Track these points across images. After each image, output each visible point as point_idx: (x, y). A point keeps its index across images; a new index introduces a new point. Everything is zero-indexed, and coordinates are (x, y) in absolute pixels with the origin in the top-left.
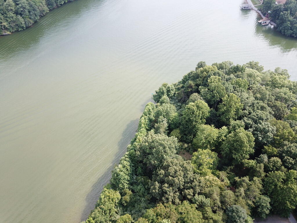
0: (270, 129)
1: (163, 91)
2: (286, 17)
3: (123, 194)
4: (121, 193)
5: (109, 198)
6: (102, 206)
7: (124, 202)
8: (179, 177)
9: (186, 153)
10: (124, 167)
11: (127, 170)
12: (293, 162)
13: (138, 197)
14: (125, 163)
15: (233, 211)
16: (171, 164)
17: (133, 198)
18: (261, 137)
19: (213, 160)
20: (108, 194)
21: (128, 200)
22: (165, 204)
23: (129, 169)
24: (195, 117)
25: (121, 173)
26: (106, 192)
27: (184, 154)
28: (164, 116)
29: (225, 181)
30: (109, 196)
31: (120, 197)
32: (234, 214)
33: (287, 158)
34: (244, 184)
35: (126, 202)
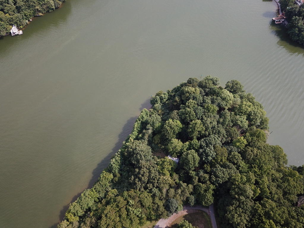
0: (211, 154)
1: (157, 100)
2: (296, 22)
3: (115, 176)
4: (113, 175)
5: (105, 178)
6: (101, 182)
7: (114, 181)
8: (145, 177)
9: (162, 152)
10: (116, 161)
11: (118, 163)
12: (214, 180)
13: (124, 179)
14: (117, 158)
15: (170, 202)
16: (143, 167)
17: (121, 179)
18: (205, 158)
19: (171, 167)
20: (105, 176)
21: (117, 180)
22: (135, 190)
23: (119, 162)
24: (168, 134)
25: (114, 165)
26: (104, 174)
27: (161, 153)
28: (151, 125)
29: (176, 181)
30: (105, 177)
31: (112, 177)
32: (170, 204)
33: (212, 177)
34: (181, 187)
35: (116, 181)
